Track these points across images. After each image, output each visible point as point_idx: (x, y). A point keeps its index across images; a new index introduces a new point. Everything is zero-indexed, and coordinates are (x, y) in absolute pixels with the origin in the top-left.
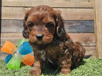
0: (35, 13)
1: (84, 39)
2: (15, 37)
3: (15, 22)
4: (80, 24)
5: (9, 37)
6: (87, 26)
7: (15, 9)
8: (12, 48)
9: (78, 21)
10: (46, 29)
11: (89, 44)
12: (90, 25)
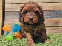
1: (55, 22)
2: (13, 21)
3: (13, 12)
5: (9, 21)
6: (57, 14)
8: (9, 28)
9: (51, 11)
11: (58, 25)
12: (59, 13)
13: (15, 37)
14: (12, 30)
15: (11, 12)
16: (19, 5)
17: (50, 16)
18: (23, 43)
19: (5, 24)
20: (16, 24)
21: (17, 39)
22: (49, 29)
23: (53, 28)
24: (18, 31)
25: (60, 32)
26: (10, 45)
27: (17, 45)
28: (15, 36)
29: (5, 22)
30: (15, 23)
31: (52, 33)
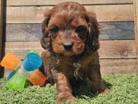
1: (120, 49)
2: (24, 46)
5: (16, 47)
6: (124, 30)
8: (15, 61)
11: (127, 56)
12: (128, 28)
13: (28, 83)
14: (22, 67)
15: (19, 26)
16: (39, 8)
17: (108, 34)
18: (47, 96)
19: (6, 52)
20: (32, 52)
21: (33, 88)
22: (107, 65)
23: (116, 61)
24: (37, 70)
25: (131, 72)
26: (17, 102)
27: (33, 100)
28: (30, 79)
29: (6, 49)
30: (28, 50)
31: (113, 74)
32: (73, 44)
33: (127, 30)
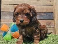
0: (20, 8)
1: (48, 23)
4: (45, 14)
7: (9, 5)
9: (44, 13)
10: (26, 16)
12: (51, 15)
15: (7, 13)
32: (24, 20)
33: (51, 16)
